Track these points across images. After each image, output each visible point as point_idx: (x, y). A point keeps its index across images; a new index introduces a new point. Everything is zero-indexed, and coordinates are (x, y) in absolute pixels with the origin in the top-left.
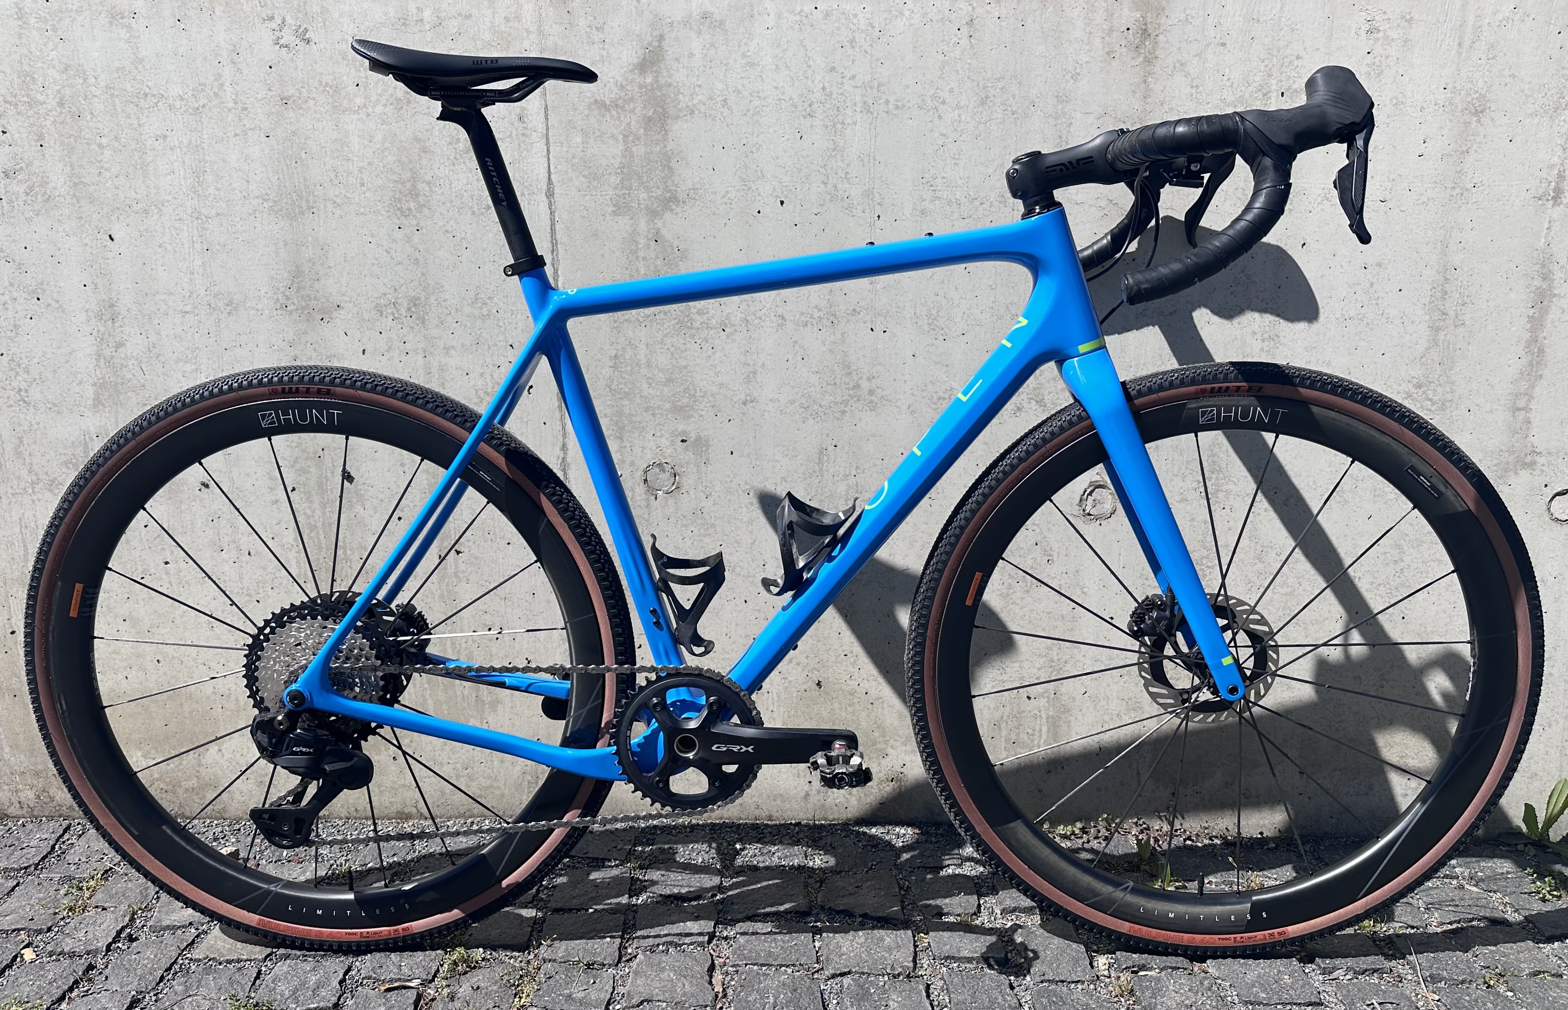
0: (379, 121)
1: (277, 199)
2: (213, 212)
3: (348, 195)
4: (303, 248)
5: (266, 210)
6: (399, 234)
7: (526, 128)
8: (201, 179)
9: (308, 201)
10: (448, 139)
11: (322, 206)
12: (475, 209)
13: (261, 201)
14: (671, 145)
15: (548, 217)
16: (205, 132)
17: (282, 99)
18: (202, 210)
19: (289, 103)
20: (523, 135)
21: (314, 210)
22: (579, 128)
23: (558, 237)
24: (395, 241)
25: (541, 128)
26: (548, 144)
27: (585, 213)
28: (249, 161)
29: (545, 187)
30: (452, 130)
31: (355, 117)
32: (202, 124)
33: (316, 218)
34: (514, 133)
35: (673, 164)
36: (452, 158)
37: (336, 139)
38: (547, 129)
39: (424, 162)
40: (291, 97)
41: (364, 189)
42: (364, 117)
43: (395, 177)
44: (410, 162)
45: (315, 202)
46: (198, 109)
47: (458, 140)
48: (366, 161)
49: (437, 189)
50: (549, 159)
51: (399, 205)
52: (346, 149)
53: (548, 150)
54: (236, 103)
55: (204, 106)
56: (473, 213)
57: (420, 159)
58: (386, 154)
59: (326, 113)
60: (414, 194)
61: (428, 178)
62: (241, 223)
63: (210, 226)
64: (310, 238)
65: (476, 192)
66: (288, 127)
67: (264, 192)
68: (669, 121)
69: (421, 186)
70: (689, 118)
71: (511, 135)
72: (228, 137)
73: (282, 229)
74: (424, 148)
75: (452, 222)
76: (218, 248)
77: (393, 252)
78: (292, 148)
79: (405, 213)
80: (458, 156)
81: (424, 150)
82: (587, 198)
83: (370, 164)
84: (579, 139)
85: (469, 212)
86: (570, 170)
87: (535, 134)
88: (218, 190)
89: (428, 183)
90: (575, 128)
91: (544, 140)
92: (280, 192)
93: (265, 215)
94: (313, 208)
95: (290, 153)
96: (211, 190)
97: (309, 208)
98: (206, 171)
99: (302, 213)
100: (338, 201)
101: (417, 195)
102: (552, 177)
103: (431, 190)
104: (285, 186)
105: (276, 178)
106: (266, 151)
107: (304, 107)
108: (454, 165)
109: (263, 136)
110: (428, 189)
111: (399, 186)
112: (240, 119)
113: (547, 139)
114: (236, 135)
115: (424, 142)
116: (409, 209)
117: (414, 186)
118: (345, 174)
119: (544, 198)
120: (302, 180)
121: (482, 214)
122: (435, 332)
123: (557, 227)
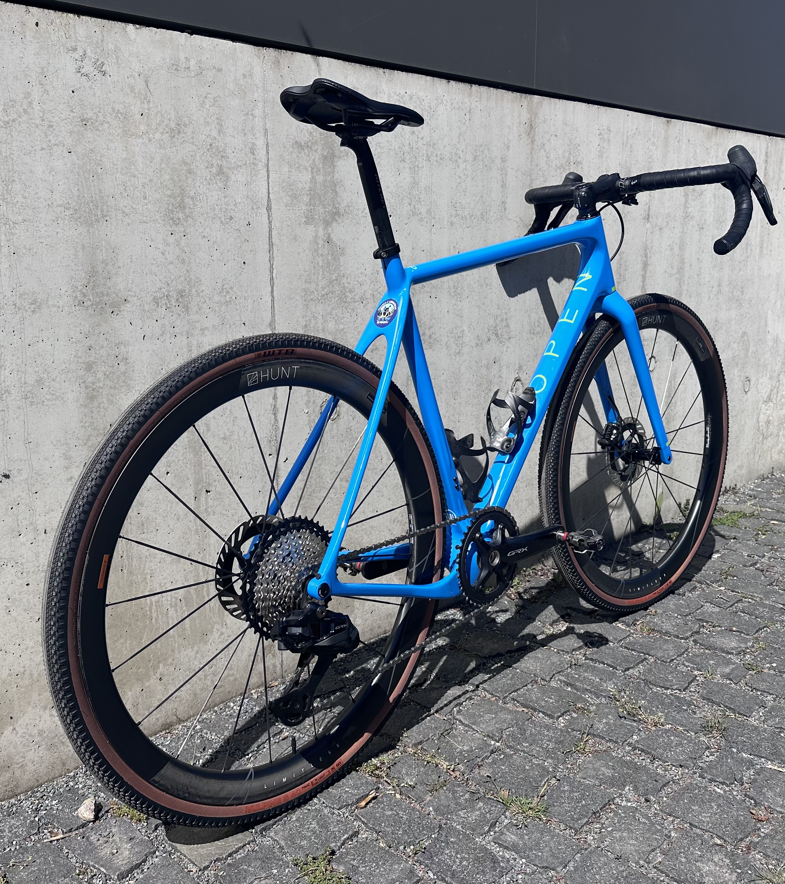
0: (158, 146)
1: (77, 207)
2: (20, 218)
3: (134, 206)
4: (98, 251)
5: (67, 217)
6: (171, 239)
7: (255, 159)
8: (10, 188)
9: (102, 211)
10: (206, 164)
11: (114, 216)
12: (223, 219)
13: (62, 209)
14: (336, 176)
15: (268, 225)
16: (14, 144)
17: (82, 121)
18: (10, 217)
19: (88, 124)
20: (253, 163)
21: (108, 218)
22: (287, 161)
23: (273, 240)
24: (168, 245)
25: (264, 160)
26: (268, 171)
27: (289, 223)
28: (54, 173)
29: (266, 203)
30: (208, 157)
31: (140, 141)
32: (12, 137)
33: (109, 225)
34: (248, 162)
35: (338, 189)
36: (208, 178)
37: (126, 159)
38: (268, 160)
39: (189, 181)
40: (91, 119)
41: (146, 201)
42: (147, 142)
43: (169, 192)
44: (180, 181)
45: (108, 211)
46: (8, 123)
47: (212, 165)
48: (148, 178)
49: (198, 203)
50: (268, 183)
51: (171, 216)
52: (133, 167)
53: (268, 176)
54: (43, 120)
55: (14, 121)
56: (222, 222)
57: (187, 179)
58: (163, 173)
59: (117, 136)
60: (182, 206)
61: (192, 194)
62: (45, 228)
63: (17, 231)
64: (103, 243)
65: (224, 206)
66: (87, 145)
67: (66, 202)
68: (336, 159)
69: (187, 200)
70: (345, 157)
71: (246, 164)
72: (35, 150)
73: (80, 234)
74: (189, 170)
75: (208, 230)
76: (24, 251)
77: (167, 253)
78: (90, 164)
79: (176, 222)
80: (212, 178)
81: (190, 172)
82: (291, 211)
83: (151, 181)
84: (287, 169)
85: (219, 222)
86: (281, 192)
87: (260, 163)
88: (25, 198)
89: (192, 198)
90: (284, 160)
91: (266, 169)
92: (80, 202)
93: (66, 222)
94: (106, 216)
95: (89, 167)
96: (19, 198)
97: (103, 216)
98: (14, 181)
99: (98, 221)
100: (127, 211)
101: (184, 208)
102: (270, 196)
103: (194, 204)
104: (84, 197)
105: (76, 189)
106: (69, 165)
107: (100, 129)
108: (209, 184)
109: (66, 151)
110: (191, 203)
111: (172, 200)
112: (46, 136)
113: (268, 168)
114: (43, 149)
115: (190, 165)
116: (179, 219)
117: (182, 200)
118: (132, 189)
119: (265, 211)
120: (97, 192)
121: (227, 223)
122: (195, 317)
123: (273, 233)
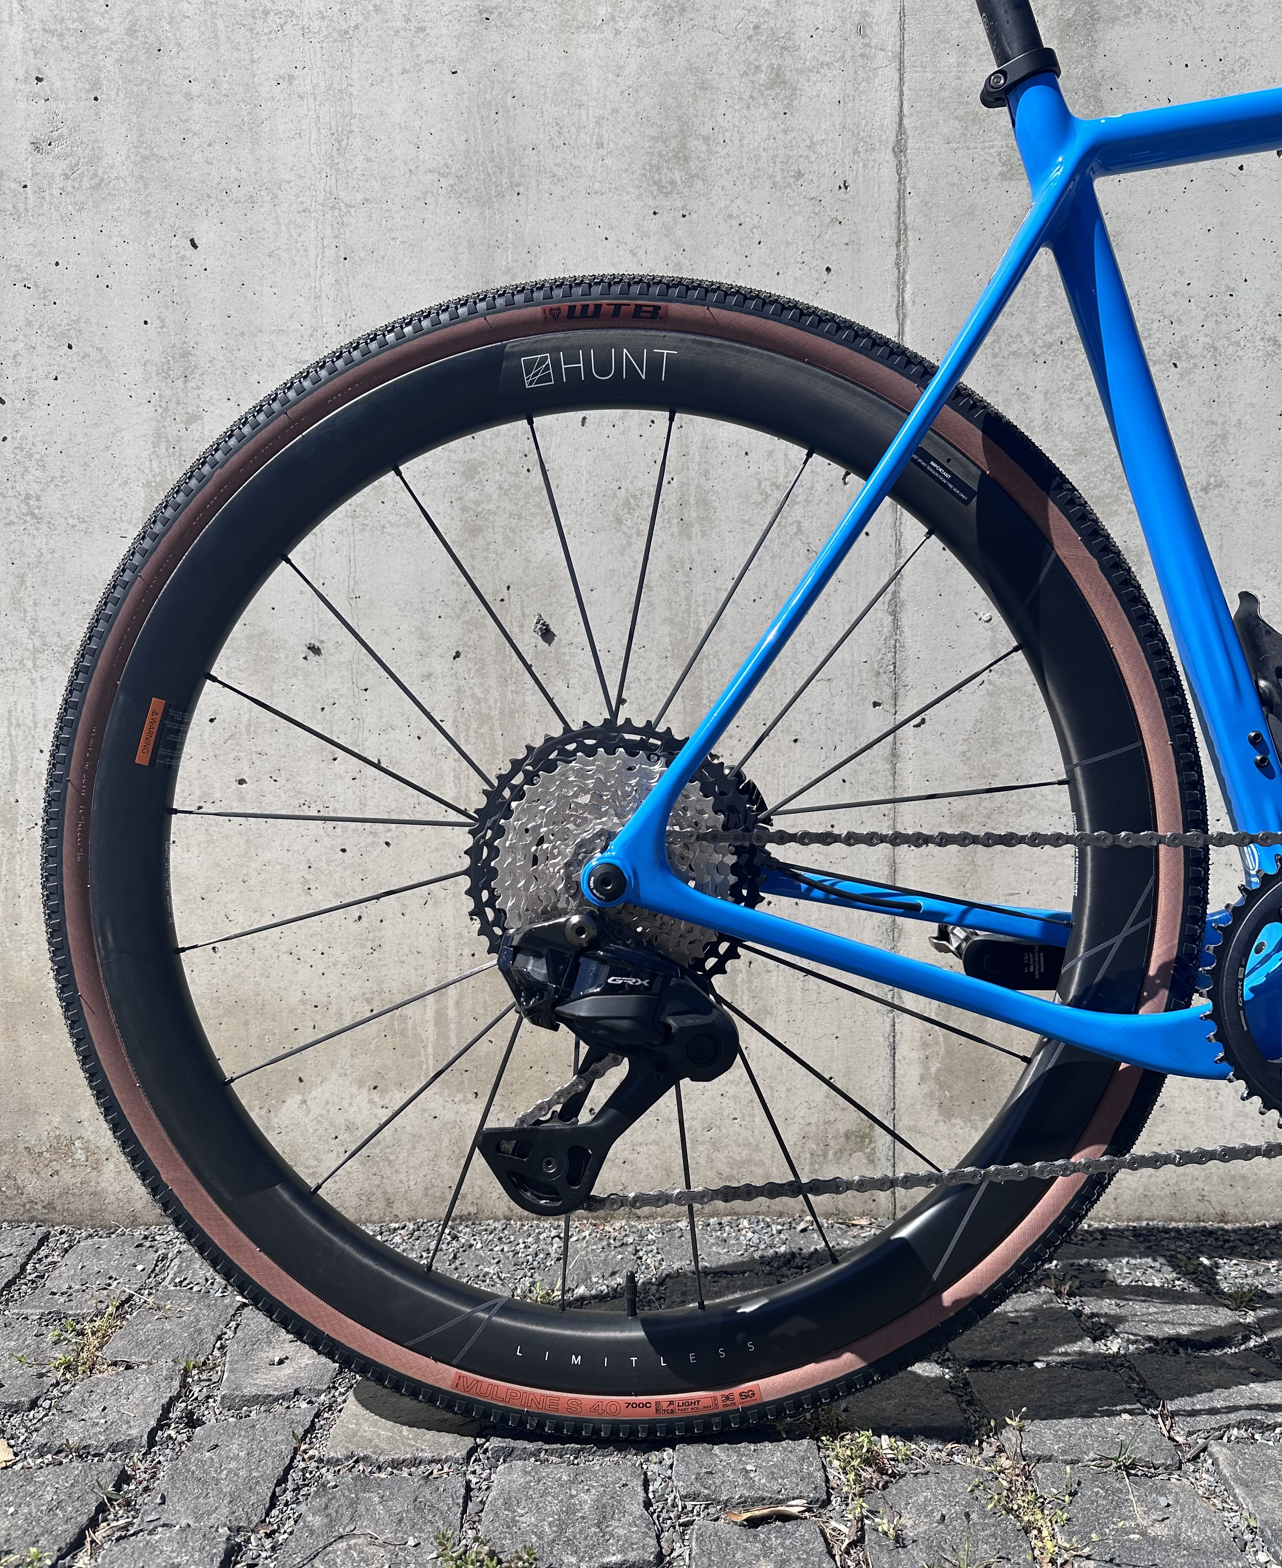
0: (634, 42)
1: (462, 172)
2: (359, 197)
3: (577, 163)
4: (499, 251)
5: (444, 191)
6: (653, 225)
7: (867, 45)
8: (344, 143)
9: (511, 175)
10: (743, 68)
11: (533, 183)
12: (778, 178)
13: (436, 176)
14: (1100, 64)
15: (895, 186)
16: (355, 69)
17: (481, 12)
18: (342, 195)
19: (492, 17)
20: (862, 55)
21: (521, 190)
22: (955, 42)
23: (908, 220)
24: (646, 235)
25: (892, 45)
26: (901, 70)
27: (956, 180)
28: (422, 113)
29: (893, 138)
30: (748, 52)
31: (596, 36)
32: (352, 55)
33: (522, 203)
34: (849, 53)
35: (1103, 93)
36: (746, 96)
37: (563, 74)
38: (902, 47)
39: (702, 105)
40: (496, 8)
41: (602, 152)
42: (611, 37)
43: (652, 132)
44: (680, 106)
45: (522, 176)
46: (346, 32)
47: (758, 68)
48: (609, 106)
49: (719, 149)
50: (901, 94)
51: (656, 177)
52: (579, 88)
53: (901, 79)
54: (408, 20)
55: (356, 27)
56: (775, 185)
57: (695, 101)
58: (642, 93)
59: (550, 32)
60: (682, 157)
61: (706, 130)
62: (403, 213)
63: (353, 220)
64: (510, 235)
65: (782, 151)
66: (489, 56)
67: (442, 162)
68: (1100, 26)
69: (694, 144)
70: (1132, 19)
71: (843, 57)
72: (391, 75)
73: (467, 221)
74: (703, 82)
75: (738, 202)
76: (363, 254)
77: (641, 252)
78: (492, 89)
79: (665, 189)
80: (756, 94)
81: (704, 86)
82: (960, 152)
83: (615, 111)
84: (952, 60)
85: (768, 184)
86: (935, 110)
87: (881, 54)
88: (369, 160)
89: (706, 139)
90: (947, 41)
91: (896, 64)
92: (468, 161)
93: (441, 200)
94: (518, 185)
95: (488, 97)
96: (359, 162)
97: (512, 185)
98: (351, 132)
99: (501, 195)
100: (560, 172)
101: (687, 159)
102: (905, 122)
103: (709, 151)
104: (476, 152)
105: (463, 138)
106: (450, 97)
107: (516, 23)
108: (748, 107)
109: (447, 71)
110: (704, 148)
111: (660, 146)
112: (412, 46)
113: (901, 62)
114: (404, 71)
115: (704, 73)
116: (673, 183)
117: (683, 145)
118: (573, 129)
119: (890, 156)
120: (503, 141)
121: (789, 185)
123: (909, 202)
